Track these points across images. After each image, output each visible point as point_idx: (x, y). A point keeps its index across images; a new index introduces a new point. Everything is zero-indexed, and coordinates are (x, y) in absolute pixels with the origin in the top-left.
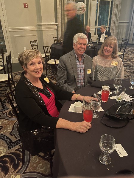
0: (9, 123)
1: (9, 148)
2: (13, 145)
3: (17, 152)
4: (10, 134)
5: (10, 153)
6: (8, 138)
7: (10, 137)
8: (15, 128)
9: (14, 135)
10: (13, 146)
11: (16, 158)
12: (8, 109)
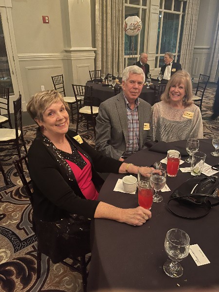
0: (16, 208)
1: (15, 250)
2: (22, 245)
3: (28, 256)
4: (18, 227)
5: (17, 259)
6: (14, 234)
7: (17, 232)
8: (25, 217)
9: (23, 229)
10: (21, 247)
11: (26, 267)
12: (14, 186)
